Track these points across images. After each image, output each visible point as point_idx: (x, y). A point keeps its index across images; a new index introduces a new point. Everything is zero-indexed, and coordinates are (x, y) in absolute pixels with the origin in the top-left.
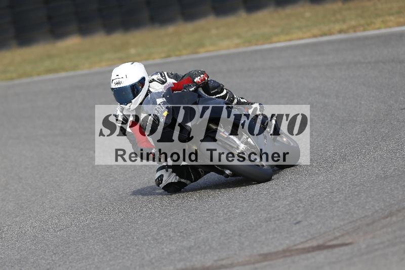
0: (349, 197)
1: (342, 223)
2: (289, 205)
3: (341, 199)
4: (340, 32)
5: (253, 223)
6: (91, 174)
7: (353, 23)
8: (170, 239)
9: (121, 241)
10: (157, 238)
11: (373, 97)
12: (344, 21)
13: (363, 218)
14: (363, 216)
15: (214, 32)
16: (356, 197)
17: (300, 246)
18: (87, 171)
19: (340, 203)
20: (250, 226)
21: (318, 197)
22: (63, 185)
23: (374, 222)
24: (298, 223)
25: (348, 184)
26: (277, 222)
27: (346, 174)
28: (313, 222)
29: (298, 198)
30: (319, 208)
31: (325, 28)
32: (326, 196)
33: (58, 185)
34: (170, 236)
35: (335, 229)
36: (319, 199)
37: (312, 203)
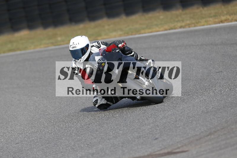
0: (186, 124)
1: (182, 139)
2: (151, 128)
3: (181, 125)
4: (181, 27)
5: (130, 139)
6: (35, 111)
7: (188, 22)
8: (81, 148)
9: (53, 150)
10: (74, 148)
11: (200, 65)
12: (183, 21)
13: (194, 136)
14: (194, 135)
15: (107, 27)
16: (190, 124)
17: (158, 153)
18: (32, 109)
19: (181, 127)
20: (128, 141)
21: (168, 124)
22: (19, 117)
23: (200, 138)
24: (156, 139)
25: (186, 116)
26: (144, 138)
27: (184, 111)
28: (165, 138)
29: (156, 125)
30: (168, 130)
31: (172, 25)
32: (173, 123)
33: (16, 117)
34: (81, 147)
35: (178, 142)
36: (168, 125)
37: (164, 127)
